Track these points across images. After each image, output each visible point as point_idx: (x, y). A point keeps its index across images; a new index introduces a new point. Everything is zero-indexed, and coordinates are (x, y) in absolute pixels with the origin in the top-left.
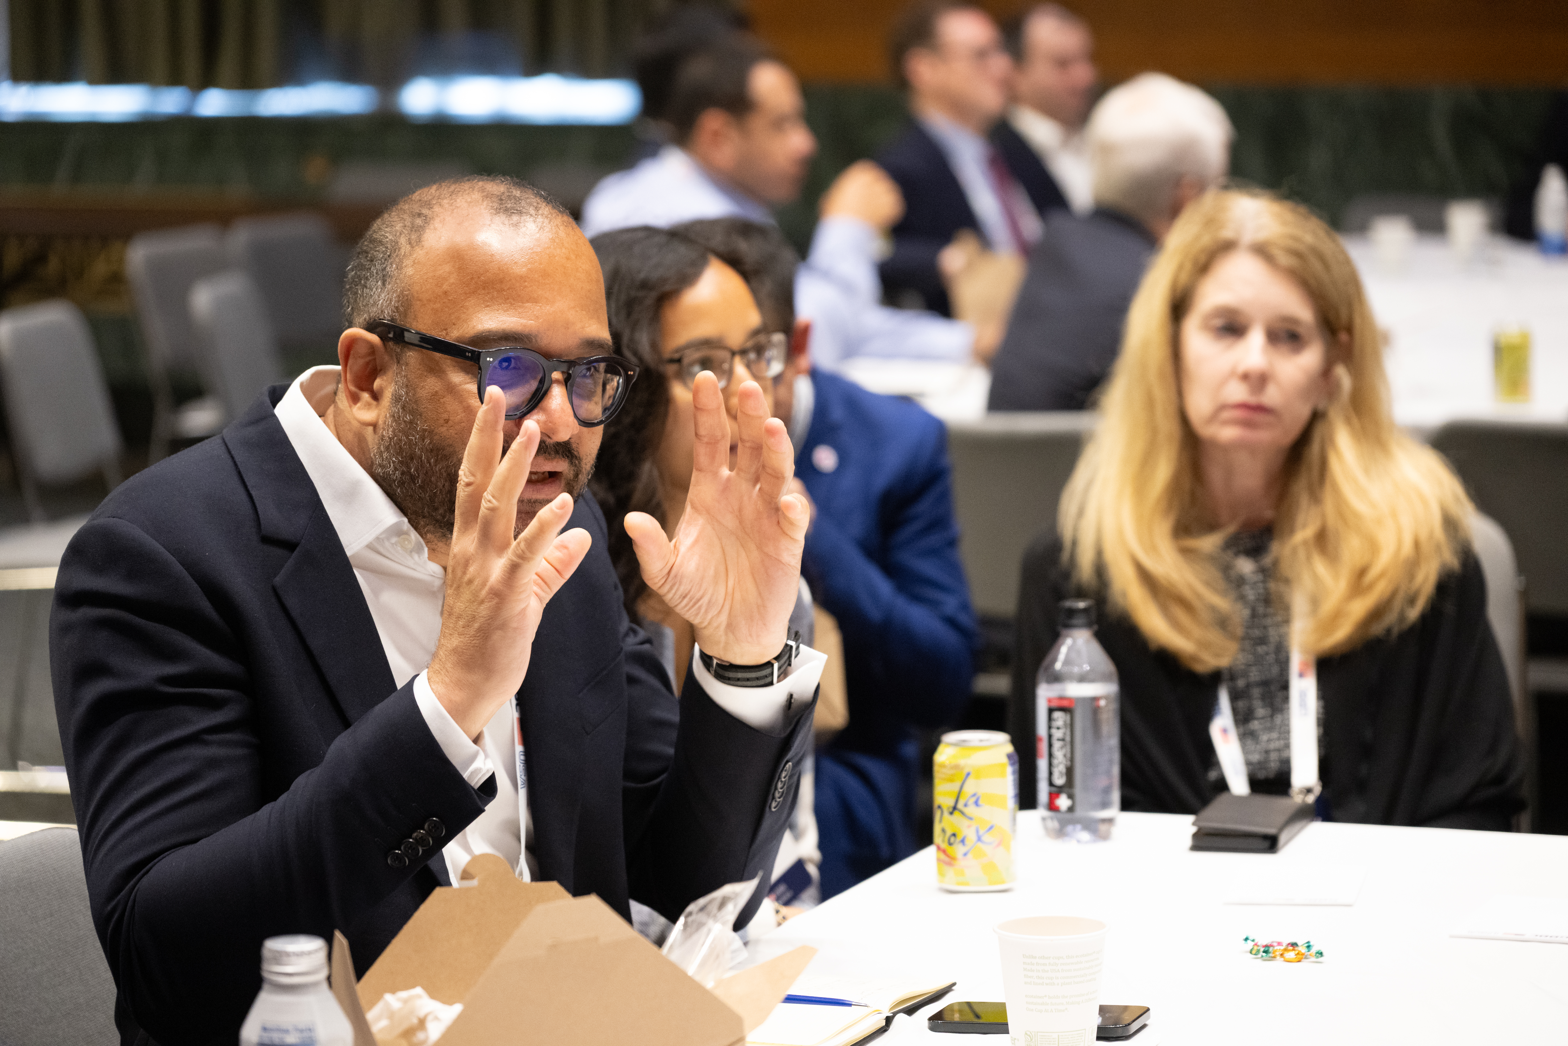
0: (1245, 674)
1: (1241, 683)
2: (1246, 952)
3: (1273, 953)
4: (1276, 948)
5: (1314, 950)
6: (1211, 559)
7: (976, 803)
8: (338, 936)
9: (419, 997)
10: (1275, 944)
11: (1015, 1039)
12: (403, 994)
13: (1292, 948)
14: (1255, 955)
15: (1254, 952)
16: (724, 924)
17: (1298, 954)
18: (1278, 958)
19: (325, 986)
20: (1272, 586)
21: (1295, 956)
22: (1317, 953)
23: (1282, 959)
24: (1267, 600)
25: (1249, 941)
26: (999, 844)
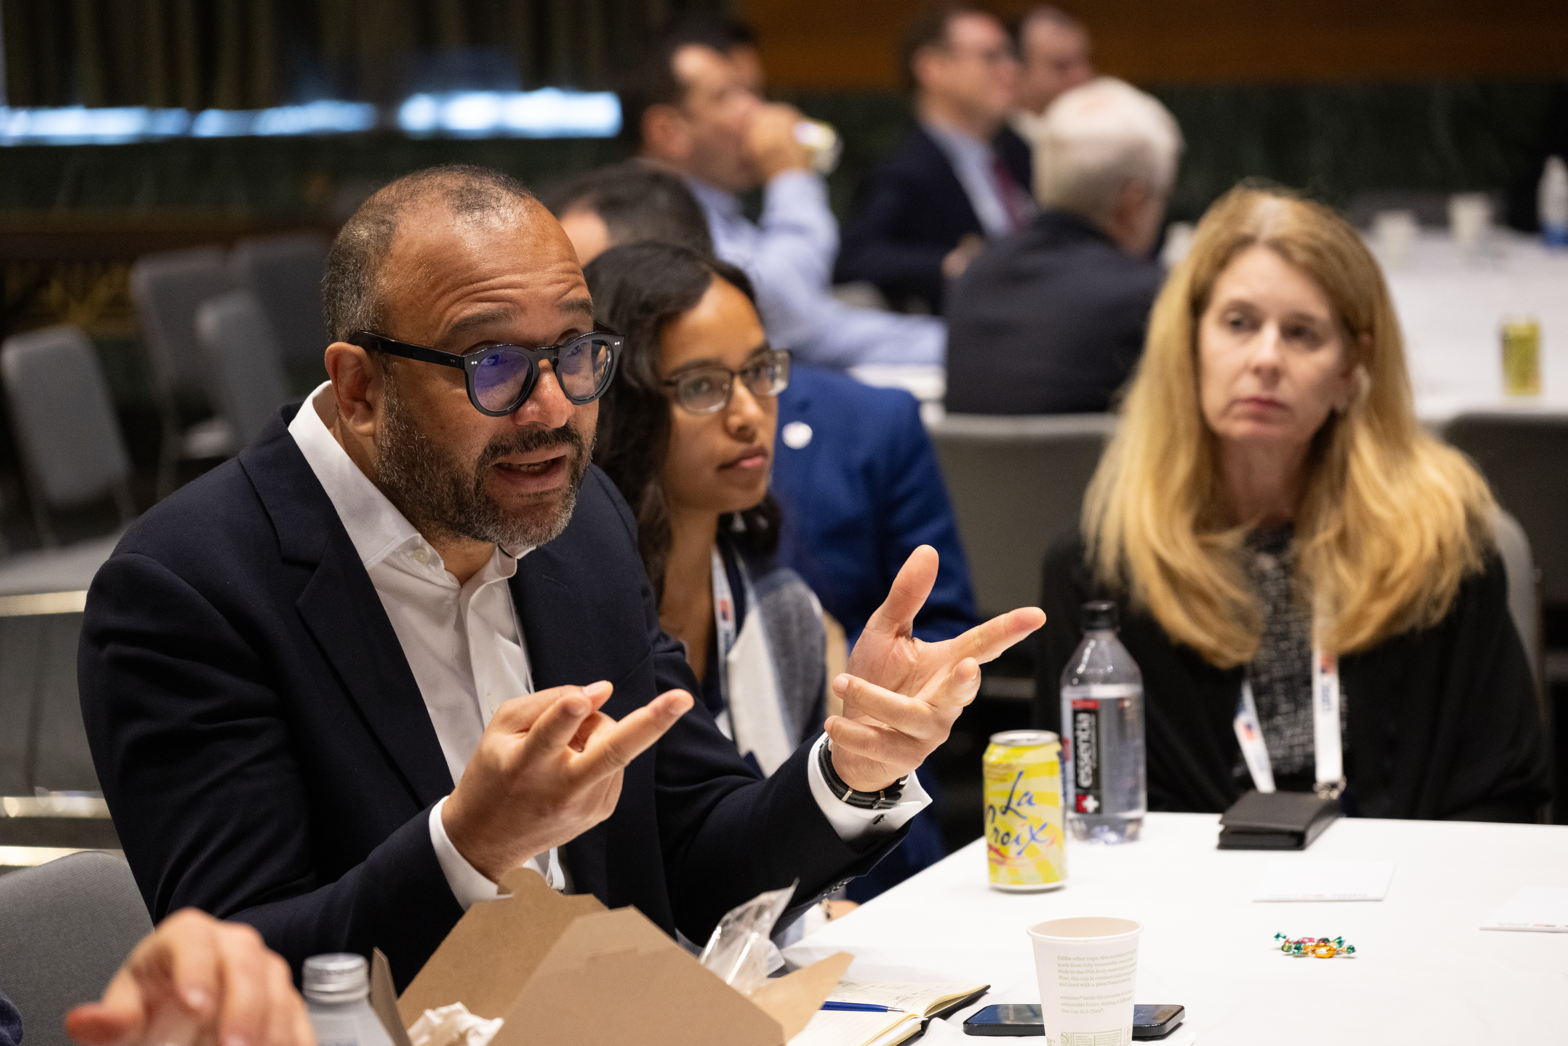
0: (1268, 671)
1: (1264, 679)
2: (1278, 949)
3: (1305, 949)
4: (1307, 944)
5: (1345, 946)
6: (1231, 554)
7: (1030, 802)
8: (378, 953)
9: (459, 1012)
10: (1306, 940)
11: (1051, 1040)
12: (444, 1010)
13: (1323, 944)
14: (1287, 951)
15: (1285, 949)
16: (760, 932)
17: (1330, 949)
18: (1310, 954)
19: (366, 1003)
20: (1293, 582)
21: (1327, 952)
22: (1348, 948)
23: (1314, 955)
24: (1289, 596)
25: (1280, 938)
26: (1052, 842)
